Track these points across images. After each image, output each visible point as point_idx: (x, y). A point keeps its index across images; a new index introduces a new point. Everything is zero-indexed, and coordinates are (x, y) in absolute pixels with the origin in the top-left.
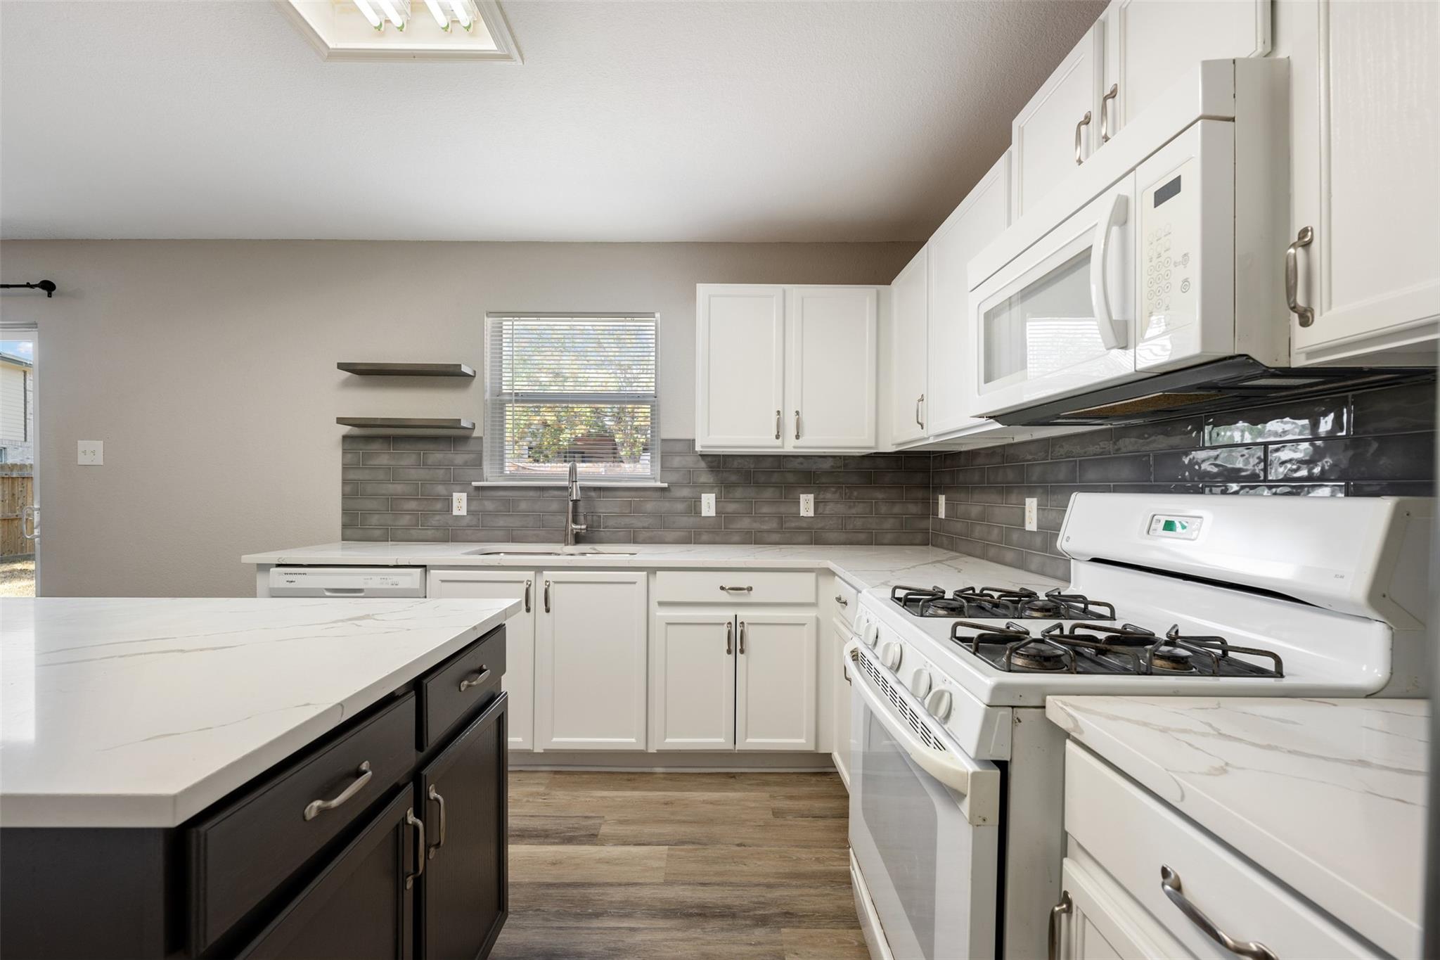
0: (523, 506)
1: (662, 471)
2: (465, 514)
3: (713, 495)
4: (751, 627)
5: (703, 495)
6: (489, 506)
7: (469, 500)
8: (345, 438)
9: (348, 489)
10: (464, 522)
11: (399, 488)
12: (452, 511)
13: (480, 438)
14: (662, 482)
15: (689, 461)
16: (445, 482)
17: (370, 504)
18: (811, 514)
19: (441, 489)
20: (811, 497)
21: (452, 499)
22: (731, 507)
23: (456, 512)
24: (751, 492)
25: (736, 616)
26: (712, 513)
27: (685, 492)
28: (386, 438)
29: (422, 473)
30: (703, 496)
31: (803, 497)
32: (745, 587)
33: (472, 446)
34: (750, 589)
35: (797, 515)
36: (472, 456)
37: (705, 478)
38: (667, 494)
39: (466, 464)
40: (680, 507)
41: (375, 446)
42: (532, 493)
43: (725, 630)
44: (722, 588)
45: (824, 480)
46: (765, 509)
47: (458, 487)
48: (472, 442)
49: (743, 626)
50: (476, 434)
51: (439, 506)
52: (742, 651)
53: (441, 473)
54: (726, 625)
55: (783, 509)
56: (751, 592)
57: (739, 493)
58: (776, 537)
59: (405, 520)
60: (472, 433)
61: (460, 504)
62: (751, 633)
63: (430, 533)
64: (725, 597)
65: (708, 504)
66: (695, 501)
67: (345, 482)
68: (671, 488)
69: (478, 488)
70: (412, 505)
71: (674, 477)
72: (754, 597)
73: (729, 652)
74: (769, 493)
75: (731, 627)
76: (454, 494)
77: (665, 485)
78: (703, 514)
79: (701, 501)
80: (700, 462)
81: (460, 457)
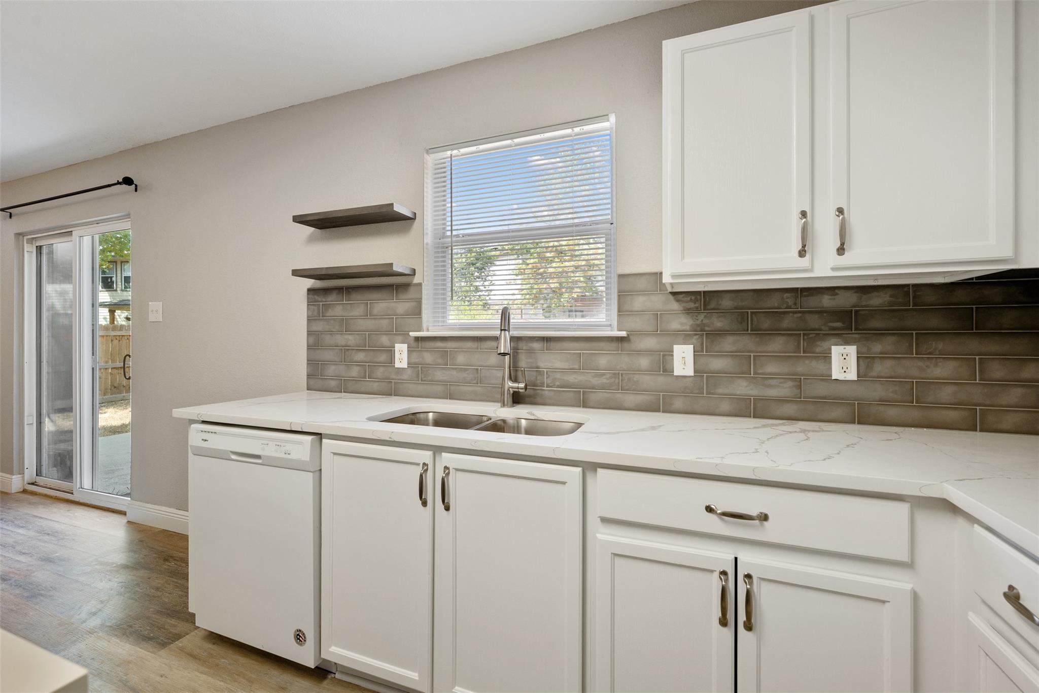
0: (461, 358)
1: (619, 315)
2: (407, 367)
3: (690, 348)
4: (765, 586)
5: (674, 346)
6: (428, 358)
7: (409, 351)
8: (309, 290)
9: (312, 340)
10: (406, 375)
11: (351, 339)
12: (394, 364)
13: (420, 285)
14: (619, 330)
15: (658, 302)
16: (388, 332)
17: (328, 355)
18: (852, 375)
19: (385, 340)
20: (852, 350)
21: (394, 350)
22: (717, 364)
23: (398, 365)
24: (746, 342)
25: (736, 559)
26: (690, 371)
27: (650, 343)
28: (340, 290)
29: (369, 324)
30: (676, 347)
31: (837, 351)
32: (754, 513)
33: (412, 293)
34: (764, 518)
35: (826, 377)
36: (413, 304)
37: (681, 322)
38: (626, 345)
39: (407, 314)
40: (644, 362)
41: (332, 298)
42: (469, 344)
43: (715, 585)
44: (709, 509)
45: (875, 323)
46: (772, 368)
47: (400, 338)
48: (412, 289)
49: (751, 584)
50: (416, 280)
51: (383, 357)
52: (749, 627)
53: (384, 323)
54: (716, 574)
55: (802, 367)
56: (765, 523)
57: (729, 343)
58: (790, 409)
59: (355, 372)
60: (413, 281)
61: (402, 356)
62: (765, 596)
63: (375, 386)
64: (715, 525)
65: (683, 360)
66: (664, 355)
67: (310, 333)
68: (631, 337)
69: (417, 339)
70: (361, 356)
71: (636, 323)
72: (770, 532)
73: (723, 622)
74: (777, 344)
75: (727, 580)
76: (396, 345)
77: (623, 334)
78: (676, 373)
79: (672, 355)
80: (675, 306)
81: (401, 306)
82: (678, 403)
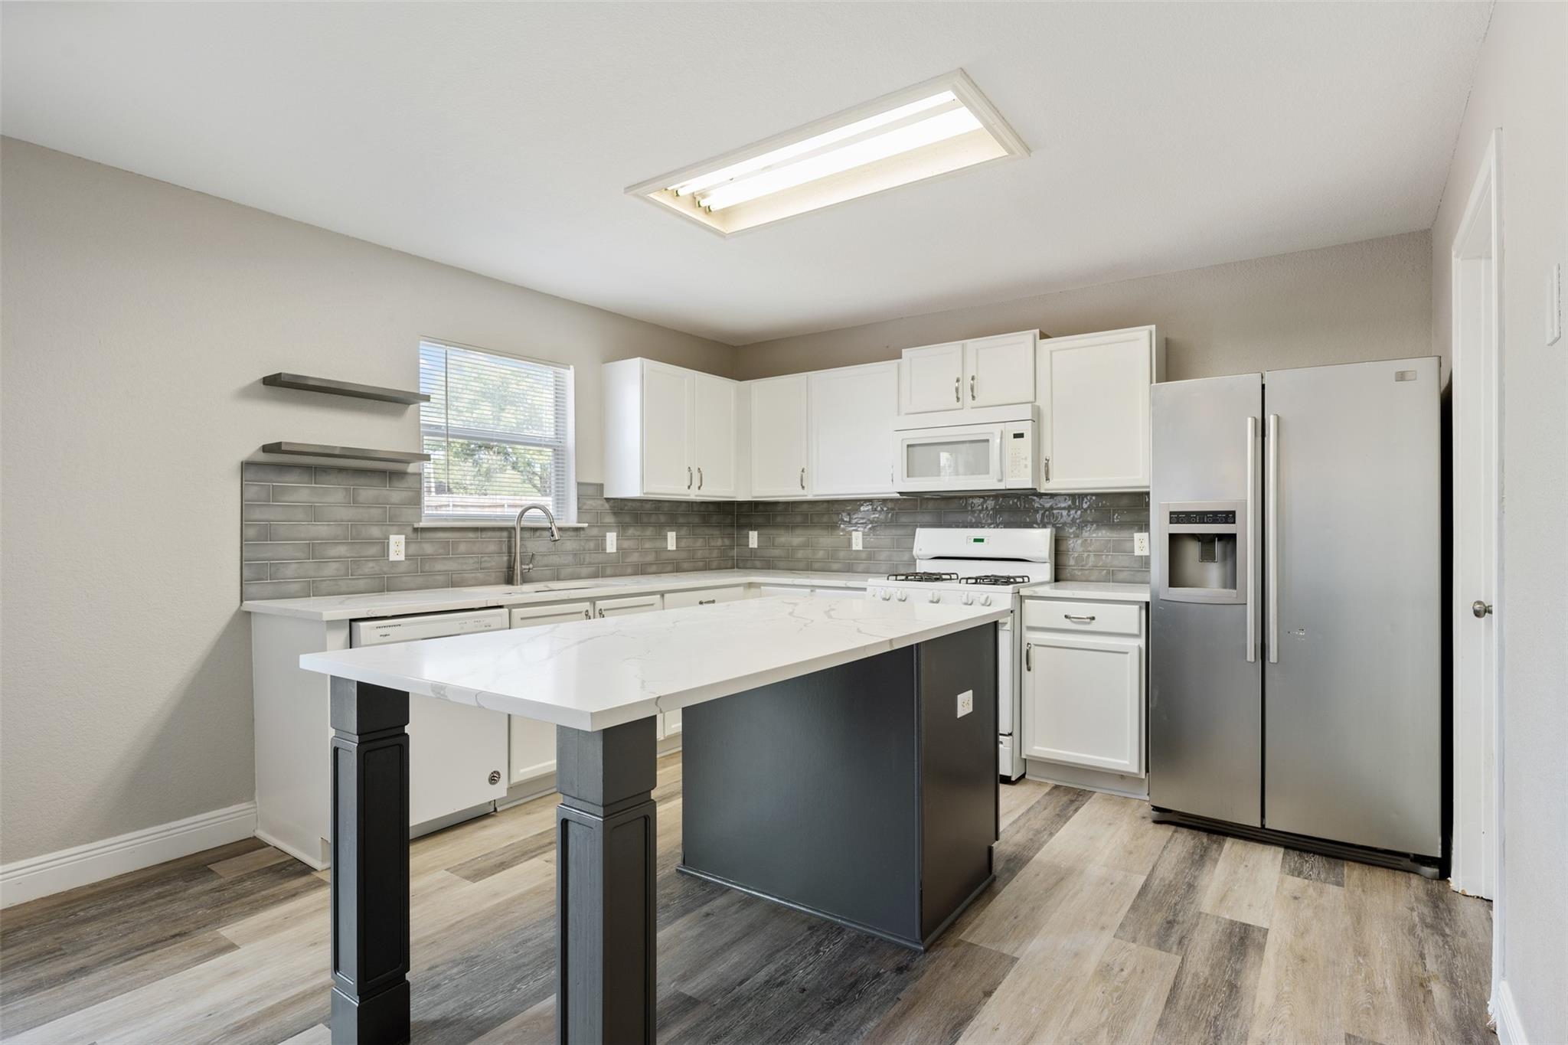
0: (462, 548)
1: (579, 512)
2: (403, 559)
3: (615, 534)
5: (606, 533)
6: (429, 549)
7: (407, 543)
9: (249, 532)
10: (402, 568)
11: (322, 530)
12: (388, 556)
13: (417, 475)
14: (579, 522)
15: (598, 504)
16: (379, 523)
17: (285, 552)
18: (675, 547)
19: (375, 532)
20: (674, 534)
21: (388, 543)
22: (626, 544)
23: (393, 557)
24: (638, 531)
26: (614, 549)
27: (595, 531)
29: (352, 513)
31: (669, 534)
33: (409, 482)
35: (665, 549)
36: (410, 493)
37: (610, 519)
38: (582, 533)
39: (403, 503)
40: (592, 544)
41: (294, 478)
42: (471, 535)
45: (677, 520)
46: (647, 545)
47: (395, 529)
48: (407, 478)
50: (413, 468)
51: (373, 550)
53: (374, 512)
55: (657, 544)
57: (631, 531)
58: (654, 568)
59: (331, 569)
60: (408, 469)
61: (397, 548)
63: (362, 583)
65: (611, 542)
66: (603, 540)
67: (245, 524)
68: (585, 528)
69: (416, 530)
70: (342, 550)
71: (587, 518)
74: (649, 531)
76: (391, 537)
77: (581, 525)
78: (608, 551)
79: (606, 539)
80: (607, 506)
81: (396, 494)
82: (609, 571)
